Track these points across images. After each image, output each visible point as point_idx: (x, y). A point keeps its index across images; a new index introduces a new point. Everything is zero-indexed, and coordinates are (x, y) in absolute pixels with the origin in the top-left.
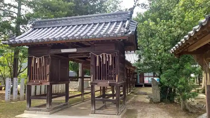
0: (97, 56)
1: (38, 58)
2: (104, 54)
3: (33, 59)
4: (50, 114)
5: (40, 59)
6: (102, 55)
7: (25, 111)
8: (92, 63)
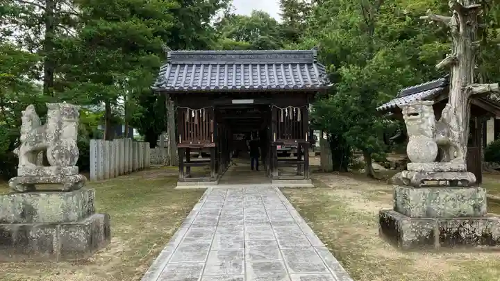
0: (282, 109)
1: (196, 111)
2: (290, 107)
3: (188, 111)
4: (218, 184)
5: (199, 112)
6: (288, 110)
7: (178, 183)
8: (274, 118)
